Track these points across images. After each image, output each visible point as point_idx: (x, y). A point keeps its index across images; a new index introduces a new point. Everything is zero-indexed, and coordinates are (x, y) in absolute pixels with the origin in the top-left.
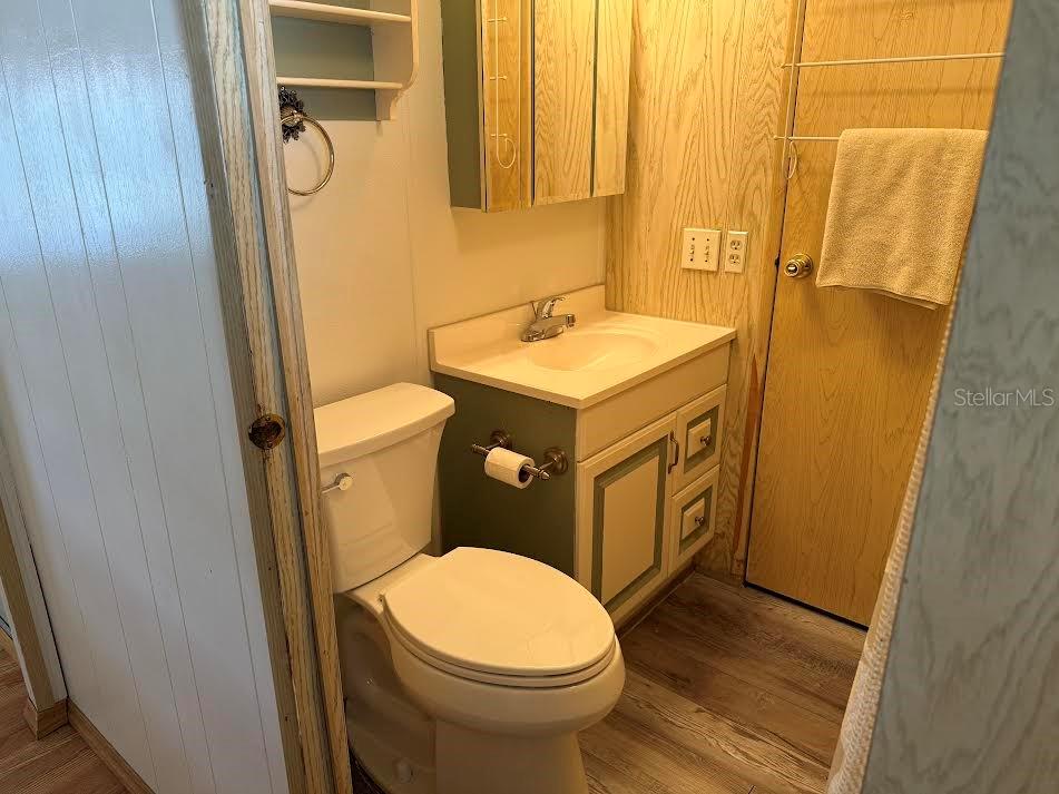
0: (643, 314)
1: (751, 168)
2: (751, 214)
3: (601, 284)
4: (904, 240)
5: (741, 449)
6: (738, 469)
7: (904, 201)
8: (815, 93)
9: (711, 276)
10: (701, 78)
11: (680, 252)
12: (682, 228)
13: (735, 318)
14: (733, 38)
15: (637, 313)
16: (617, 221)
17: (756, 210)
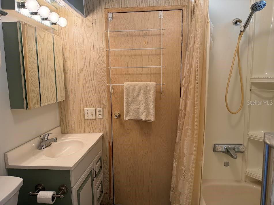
0: (74, 133)
1: (101, 92)
2: (103, 103)
3: (59, 126)
4: (142, 107)
5: (108, 167)
6: (108, 172)
7: (141, 98)
8: (115, 74)
9: (94, 120)
10: (84, 70)
11: (84, 115)
12: (84, 108)
13: (102, 130)
14: (92, 60)
15: (72, 133)
16: (63, 108)
17: (104, 102)
